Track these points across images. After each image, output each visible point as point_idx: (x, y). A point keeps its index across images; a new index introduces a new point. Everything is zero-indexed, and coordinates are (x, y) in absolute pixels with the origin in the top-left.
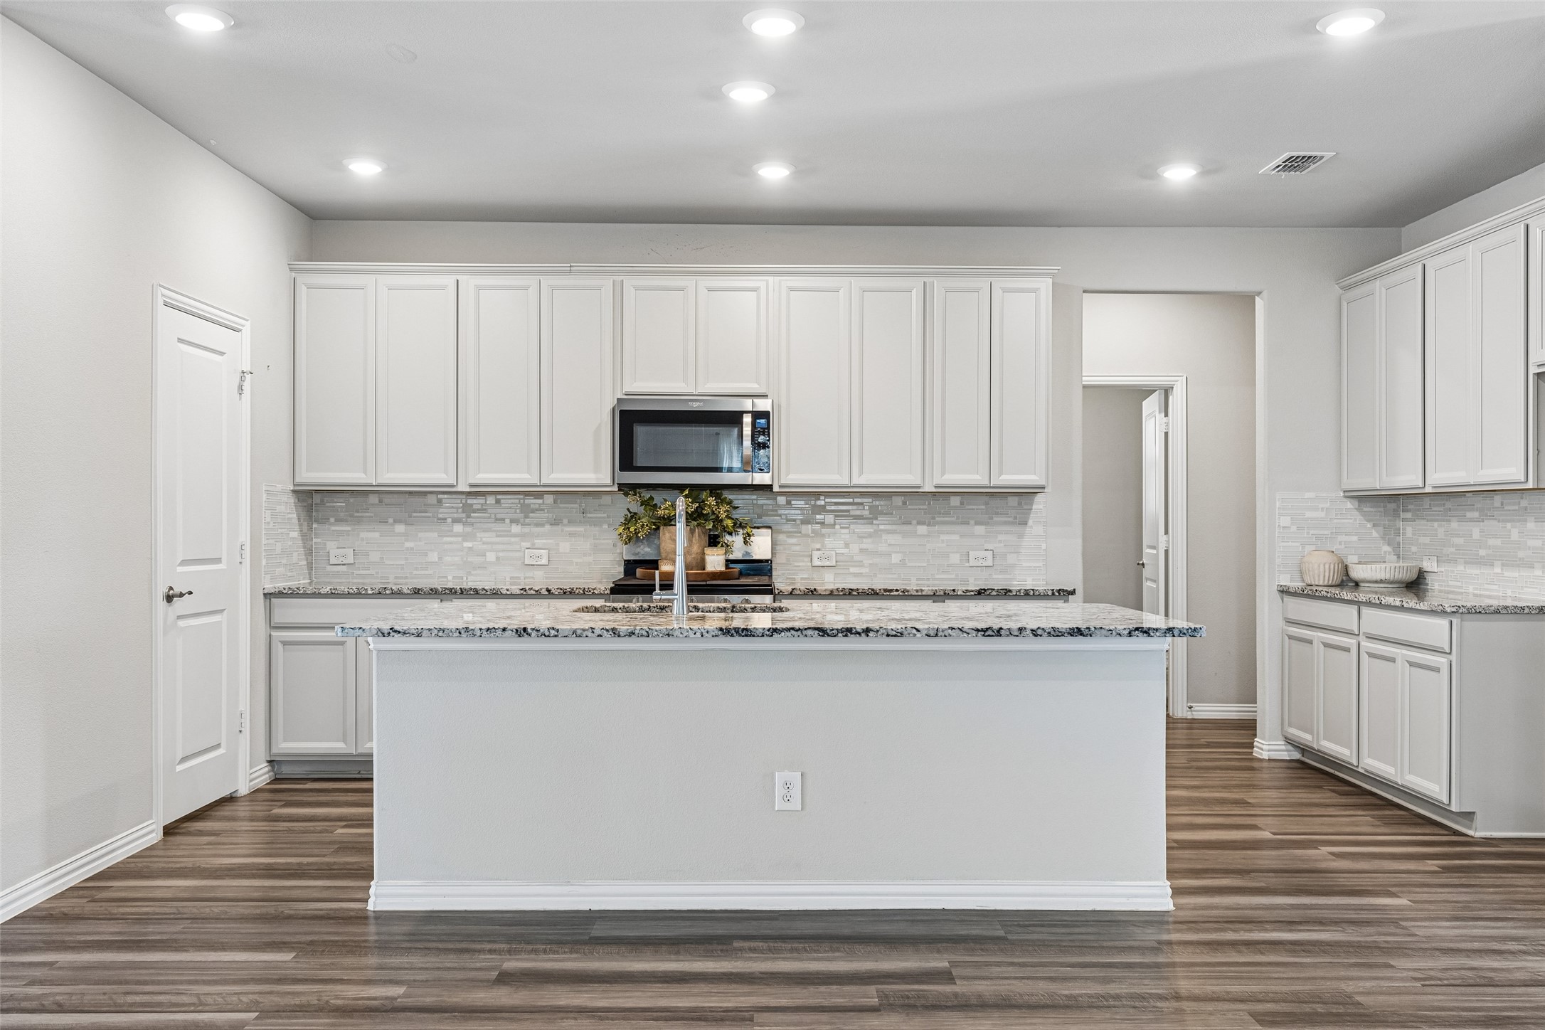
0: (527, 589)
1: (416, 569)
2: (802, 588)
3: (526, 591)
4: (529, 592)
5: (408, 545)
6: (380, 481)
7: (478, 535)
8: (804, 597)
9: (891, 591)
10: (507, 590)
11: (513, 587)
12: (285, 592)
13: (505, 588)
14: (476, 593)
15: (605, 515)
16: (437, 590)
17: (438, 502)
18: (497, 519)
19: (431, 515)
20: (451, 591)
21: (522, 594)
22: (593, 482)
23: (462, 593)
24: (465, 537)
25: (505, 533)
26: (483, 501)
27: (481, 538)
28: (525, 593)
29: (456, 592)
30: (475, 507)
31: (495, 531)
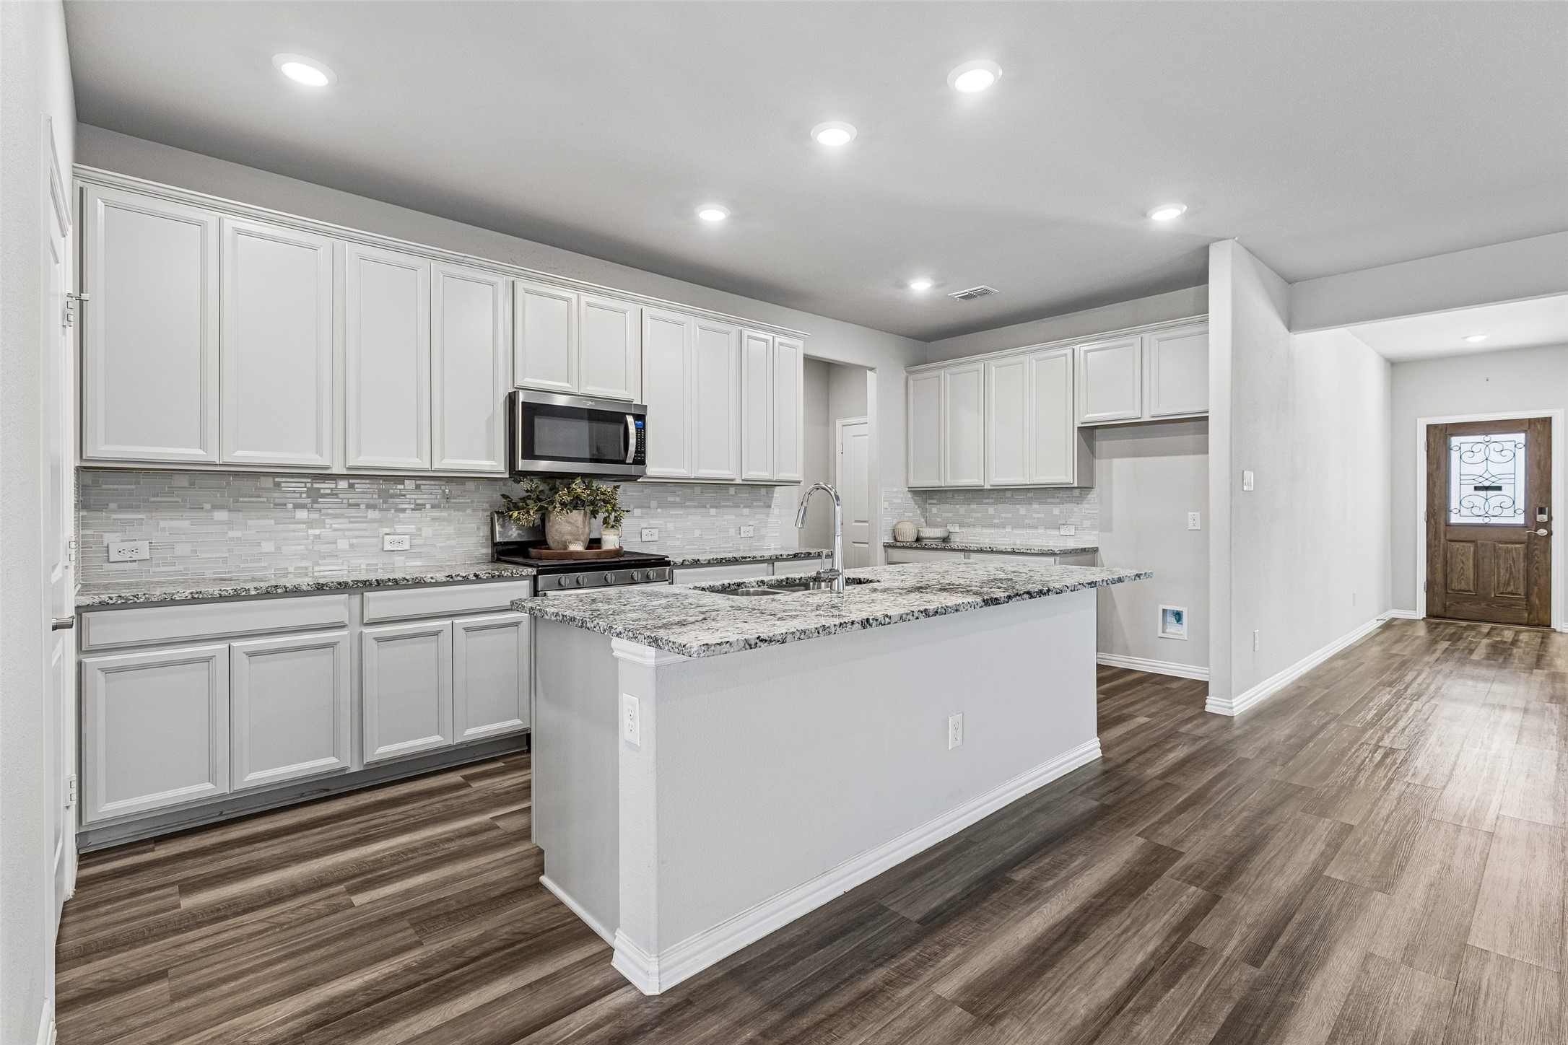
0: (454, 575)
1: (246, 561)
2: (690, 560)
3: (452, 578)
4: (456, 579)
5: (231, 534)
6: (226, 459)
7: (328, 521)
8: (691, 566)
9: (746, 558)
10: (432, 578)
11: (437, 575)
12: (111, 602)
13: (429, 576)
14: (396, 584)
15: (469, 501)
16: (346, 584)
17: (275, 486)
18: (350, 505)
19: (265, 499)
20: (365, 584)
21: (448, 581)
22: (488, 469)
23: (379, 584)
24: (310, 524)
25: (361, 519)
26: (333, 486)
27: (331, 525)
28: (451, 580)
29: (371, 585)
30: (322, 491)
31: (348, 517)
